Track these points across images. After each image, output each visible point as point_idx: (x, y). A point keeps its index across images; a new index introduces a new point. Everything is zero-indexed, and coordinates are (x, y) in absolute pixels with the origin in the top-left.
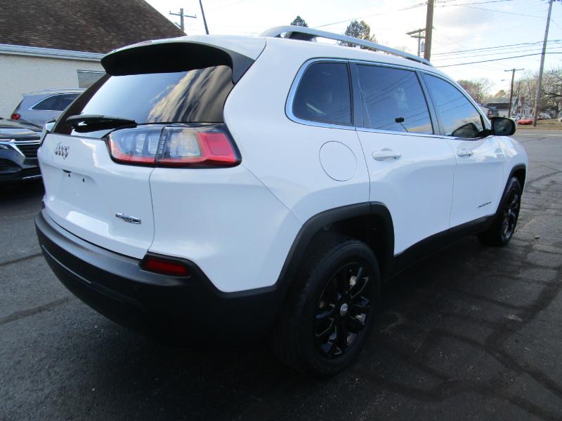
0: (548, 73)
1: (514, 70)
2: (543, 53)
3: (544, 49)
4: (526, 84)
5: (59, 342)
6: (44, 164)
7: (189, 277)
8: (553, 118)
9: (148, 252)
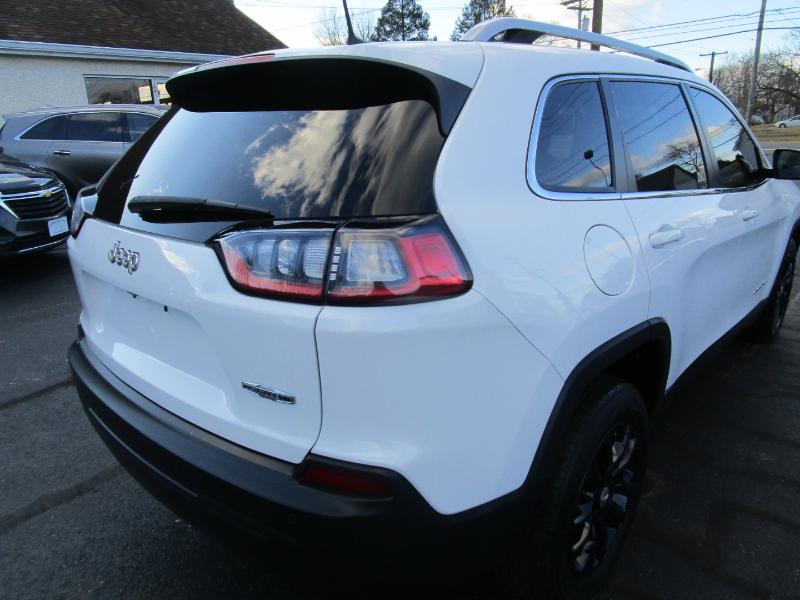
0: (765, 56)
1: (713, 54)
2: (760, 29)
3: (761, 23)
4: (727, 73)
5: (122, 555)
6: (84, 272)
7: (391, 499)
8: (767, 122)
9: (310, 453)
